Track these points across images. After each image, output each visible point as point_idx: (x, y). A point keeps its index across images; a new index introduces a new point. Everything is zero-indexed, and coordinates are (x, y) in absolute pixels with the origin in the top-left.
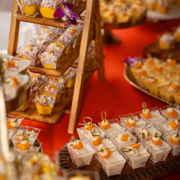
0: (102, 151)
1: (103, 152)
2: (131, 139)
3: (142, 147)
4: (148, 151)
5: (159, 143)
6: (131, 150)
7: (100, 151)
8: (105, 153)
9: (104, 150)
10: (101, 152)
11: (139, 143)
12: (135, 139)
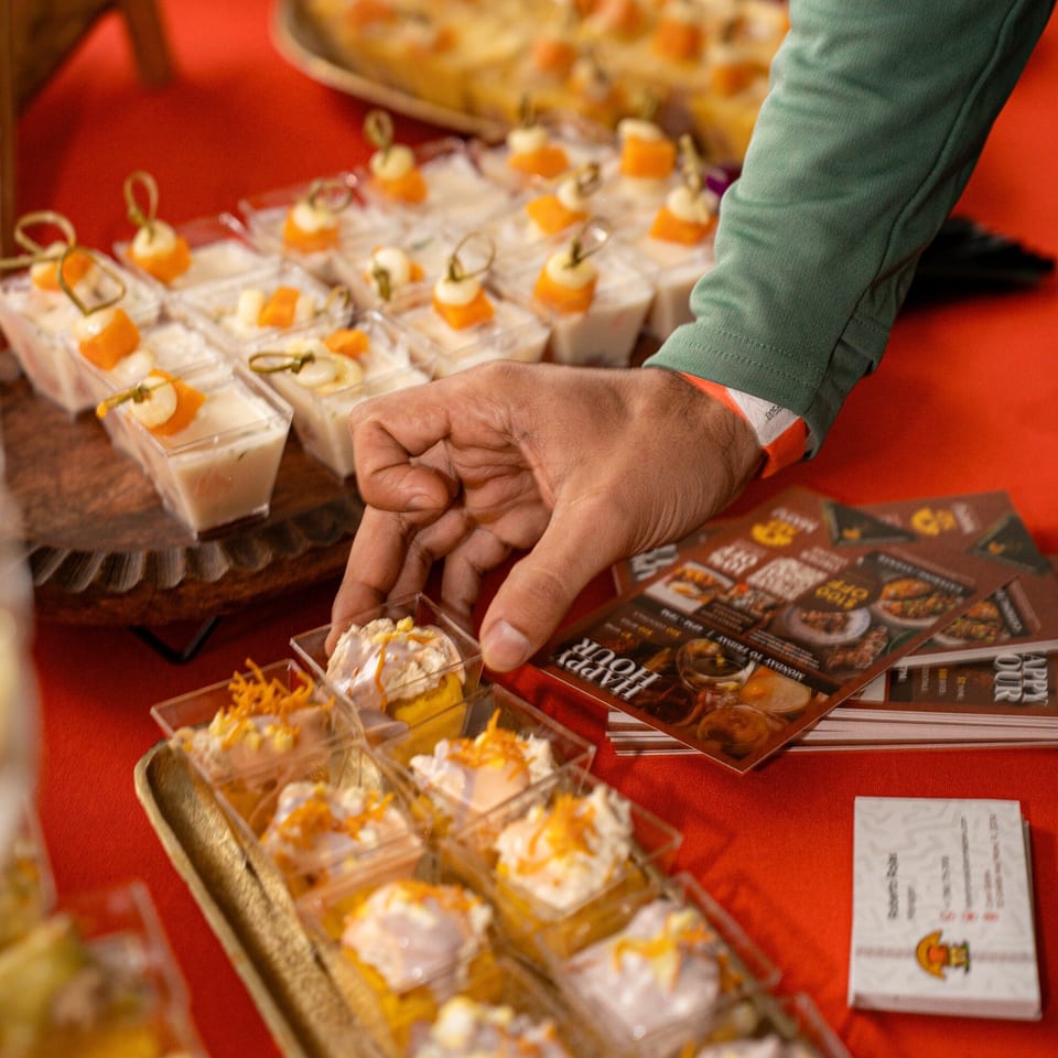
0: (140, 395)
1: (149, 397)
2: (317, 314)
3: (379, 347)
4: (413, 359)
5: (475, 317)
6: (308, 359)
7: (125, 399)
8: (162, 405)
9: (154, 388)
10: (132, 401)
11: (362, 328)
12: (339, 312)
